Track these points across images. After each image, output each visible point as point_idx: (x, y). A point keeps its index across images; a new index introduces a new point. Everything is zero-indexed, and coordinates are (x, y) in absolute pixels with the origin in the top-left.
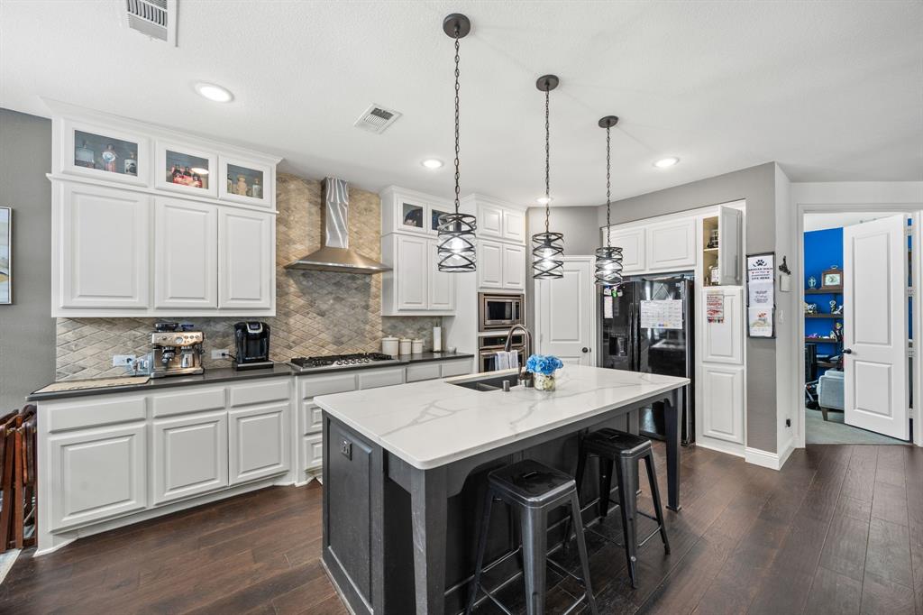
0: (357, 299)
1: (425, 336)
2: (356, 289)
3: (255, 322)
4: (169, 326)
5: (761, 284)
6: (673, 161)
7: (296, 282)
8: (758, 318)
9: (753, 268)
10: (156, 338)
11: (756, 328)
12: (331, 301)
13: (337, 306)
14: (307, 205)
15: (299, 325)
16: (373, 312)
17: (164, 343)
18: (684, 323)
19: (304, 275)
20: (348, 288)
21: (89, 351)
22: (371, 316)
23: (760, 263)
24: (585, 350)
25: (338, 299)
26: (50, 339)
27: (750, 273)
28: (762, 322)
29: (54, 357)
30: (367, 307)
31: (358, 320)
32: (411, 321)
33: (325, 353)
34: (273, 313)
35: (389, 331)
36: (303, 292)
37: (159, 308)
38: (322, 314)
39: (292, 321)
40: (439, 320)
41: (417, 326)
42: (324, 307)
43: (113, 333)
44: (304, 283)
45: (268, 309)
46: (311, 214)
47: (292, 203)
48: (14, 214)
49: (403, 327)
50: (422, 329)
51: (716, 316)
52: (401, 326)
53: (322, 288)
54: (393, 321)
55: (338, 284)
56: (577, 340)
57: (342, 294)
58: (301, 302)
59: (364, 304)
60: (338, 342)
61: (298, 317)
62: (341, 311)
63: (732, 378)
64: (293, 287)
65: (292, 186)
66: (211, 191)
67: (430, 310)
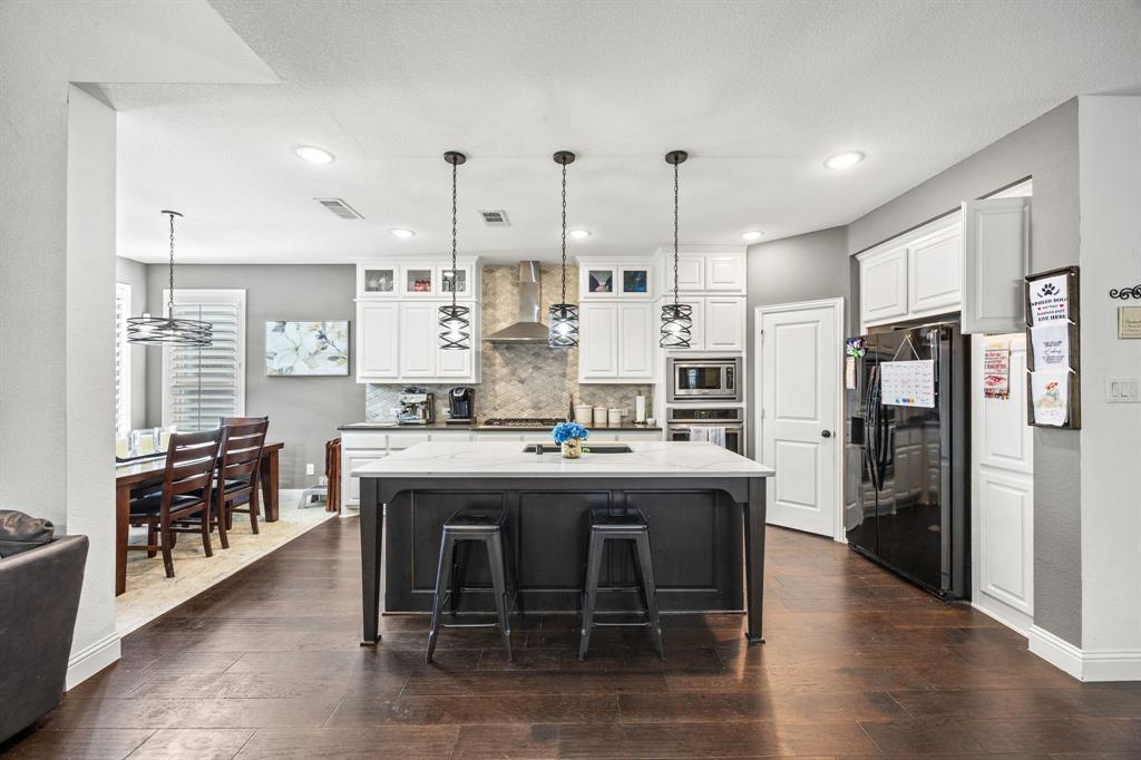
0: (554, 368)
1: (629, 405)
2: (553, 358)
3: (459, 388)
4: (411, 390)
5: (1051, 328)
6: (855, 158)
7: (501, 355)
8: (1046, 391)
9: (1040, 299)
10: (401, 397)
11: (1043, 409)
12: (530, 370)
13: (536, 374)
14: (510, 287)
15: (503, 391)
16: (570, 380)
17: (406, 401)
18: (936, 398)
19: (507, 348)
20: (546, 358)
21: (379, 405)
22: (569, 384)
23: (1048, 291)
24: (826, 434)
25: (537, 368)
26: (363, 396)
27: (1035, 309)
28: (1051, 398)
29: (364, 407)
30: (564, 375)
31: (555, 387)
32: (611, 391)
33: (525, 416)
34: (473, 381)
35: (587, 399)
36: (507, 363)
37: (404, 378)
38: (522, 382)
39: (497, 387)
40: (647, 388)
41: (619, 394)
42: (524, 375)
43: (391, 393)
44: (507, 355)
45: (469, 378)
46: (513, 295)
47: (498, 288)
48: (349, 323)
49: (603, 395)
50: (625, 397)
51: (999, 387)
52: (600, 393)
53: (522, 358)
54: (591, 389)
55: (536, 355)
56: (815, 419)
57: (539, 362)
58: (505, 371)
59: (560, 372)
60: (536, 407)
61: (503, 384)
62: (539, 379)
63: (1023, 497)
64: (498, 359)
65: (498, 274)
66: (432, 293)
67: (622, 378)
